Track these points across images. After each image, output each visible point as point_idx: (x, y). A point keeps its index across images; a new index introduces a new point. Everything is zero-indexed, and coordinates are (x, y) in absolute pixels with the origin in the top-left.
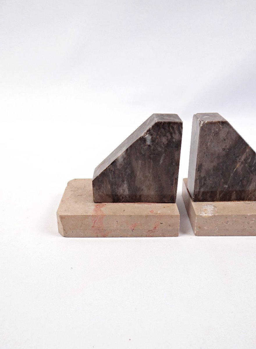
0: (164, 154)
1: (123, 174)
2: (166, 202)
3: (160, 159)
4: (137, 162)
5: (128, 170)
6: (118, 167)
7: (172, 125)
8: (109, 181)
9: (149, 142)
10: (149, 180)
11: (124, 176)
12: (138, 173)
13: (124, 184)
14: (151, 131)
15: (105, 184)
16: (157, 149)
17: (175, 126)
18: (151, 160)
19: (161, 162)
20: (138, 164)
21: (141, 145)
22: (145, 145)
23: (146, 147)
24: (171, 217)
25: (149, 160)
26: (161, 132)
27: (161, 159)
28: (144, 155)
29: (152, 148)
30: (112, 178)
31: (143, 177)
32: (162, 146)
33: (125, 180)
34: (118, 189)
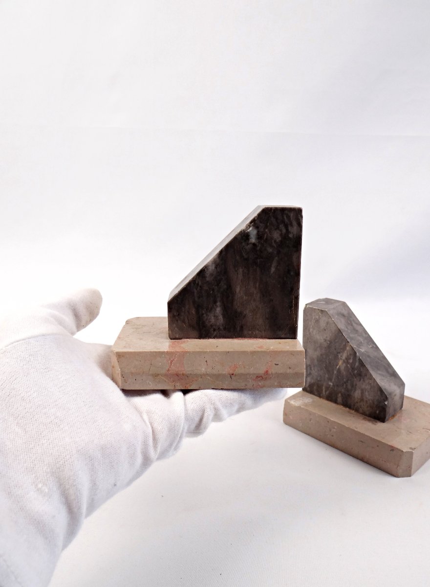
0: (277, 258)
1: (215, 290)
2: (283, 336)
3: (271, 266)
4: (236, 271)
5: (222, 283)
6: (207, 279)
7: (286, 212)
9: (253, 240)
10: (254, 300)
11: (216, 293)
12: (238, 290)
13: (217, 307)
14: (256, 222)
15: (187, 307)
16: (265, 250)
17: (292, 215)
18: (258, 268)
19: (273, 270)
20: (238, 274)
21: (242, 243)
22: (248, 244)
23: (250, 246)
24: (292, 354)
25: (255, 267)
26: (271, 224)
27: (273, 265)
28: (247, 259)
29: (258, 248)
30: (199, 298)
31: (246, 296)
32: (274, 244)
33: (219, 299)
34: (207, 315)
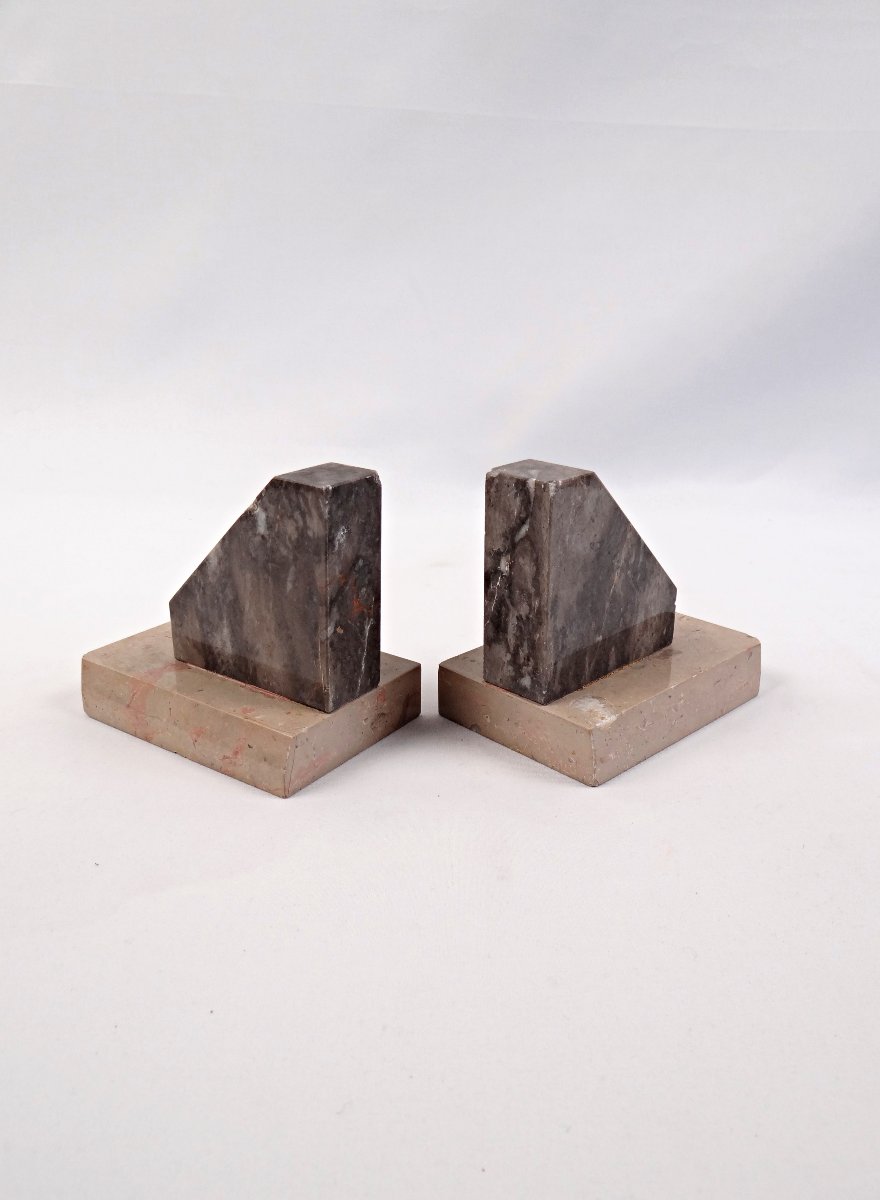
0: (292, 569)
1: (220, 600)
2: (308, 702)
3: (287, 577)
4: (244, 575)
5: (228, 591)
7: (302, 491)
8: (197, 610)
9: (262, 528)
10: (268, 630)
11: (221, 605)
12: (247, 606)
13: (223, 626)
14: (265, 499)
15: (190, 615)
16: (278, 550)
17: (310, 496)
18: (270, 578)
19: (289, 586)
20: (245, 580)
21: (250, 531)
22: (255, 535)
23: (257, 539)
25: (266, 576)
26: (283, 508)
27: (289, 579)
28: (255, 560)
29: (269, 545)
30: (202, 605)
31: (257, 620)
32: (288, 543)
33: (225, 615)
34: (213, 636)
